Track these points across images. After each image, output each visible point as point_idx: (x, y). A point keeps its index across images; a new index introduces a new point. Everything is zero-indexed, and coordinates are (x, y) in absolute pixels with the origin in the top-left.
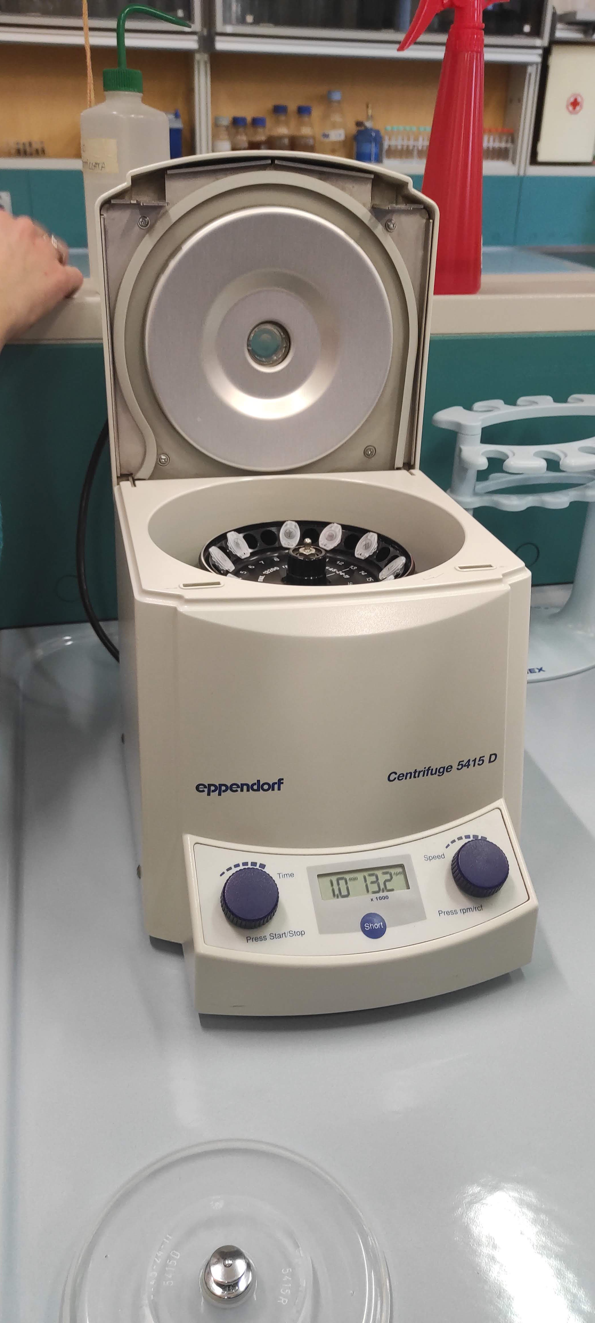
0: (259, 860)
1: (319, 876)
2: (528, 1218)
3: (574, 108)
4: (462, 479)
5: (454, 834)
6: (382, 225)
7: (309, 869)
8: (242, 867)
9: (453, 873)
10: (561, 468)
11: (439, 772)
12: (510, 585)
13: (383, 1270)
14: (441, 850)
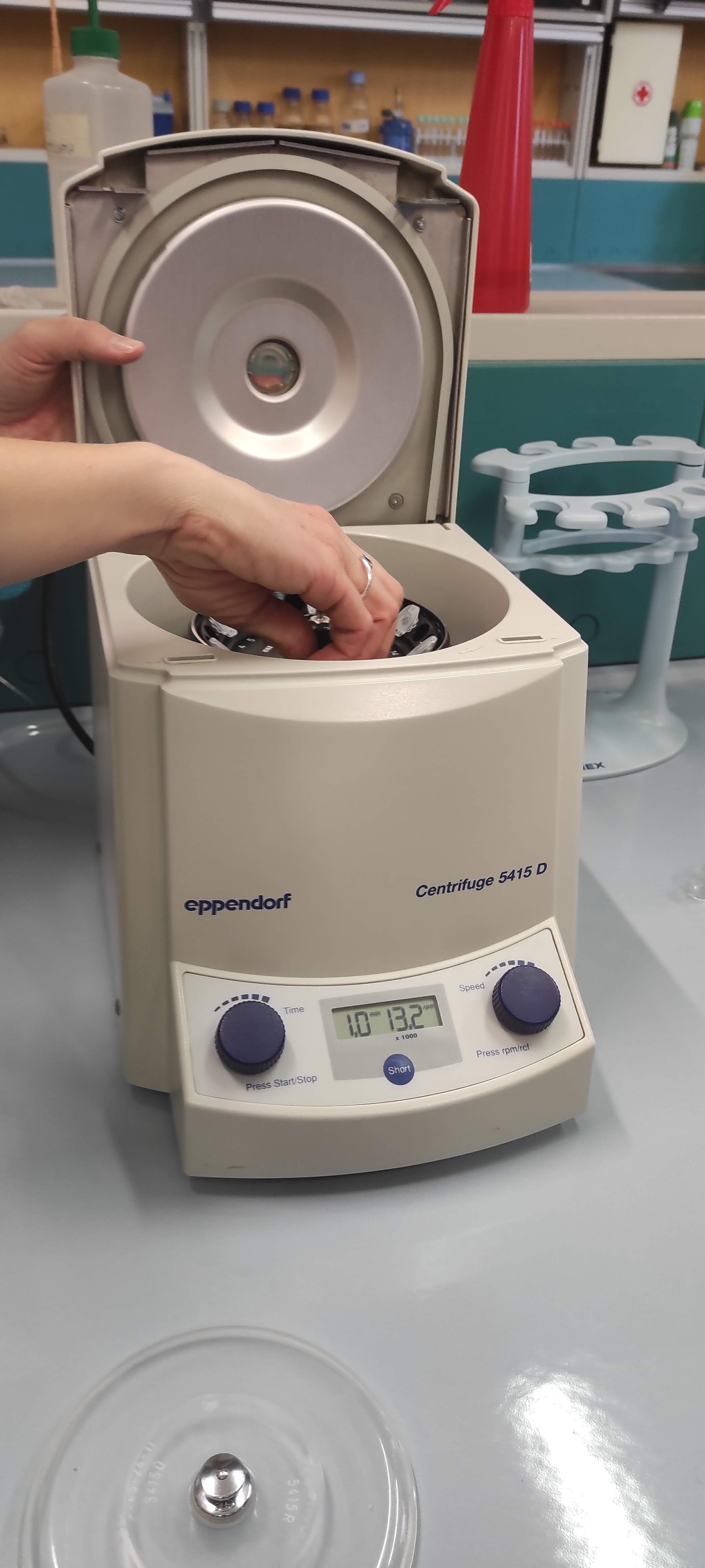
0: (262, 992)
1: (334, 1010)
2: (582, 1414)
3: (642, 99)
4: (507, 535)
5: (495, 960)
6: (410, 223)
7: (322, 1003)
8: (241, 1001)
9: (494, 1006)
10: (625, 524)
11: (478, 886)
12: (562, 660)
13: (409, 1478)
14: (480, 979)
